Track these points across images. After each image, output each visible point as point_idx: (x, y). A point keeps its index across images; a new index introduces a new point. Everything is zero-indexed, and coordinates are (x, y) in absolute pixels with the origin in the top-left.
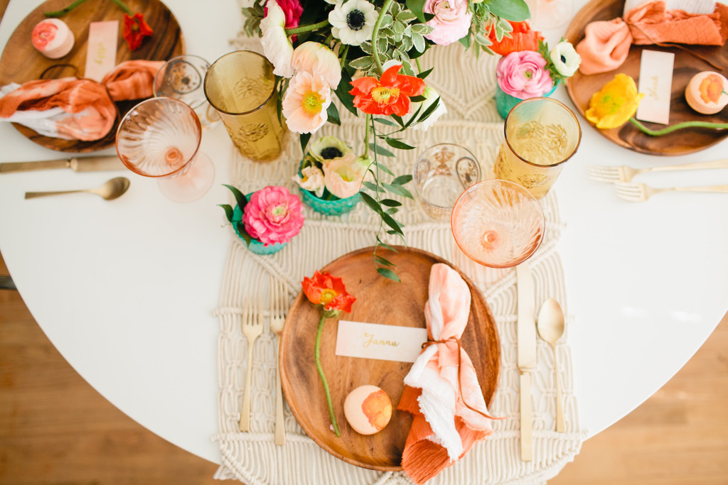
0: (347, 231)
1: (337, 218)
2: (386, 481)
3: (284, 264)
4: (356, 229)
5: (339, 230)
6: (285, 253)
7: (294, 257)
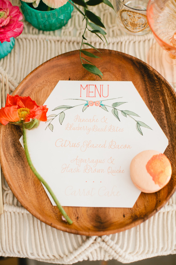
0: (60, 42)
1: (51, 32)
2: (90, 246)
3: (8, 68)
4: (67, 41)
5: (53, 42)
6: (8, 60)
7: (16, 63)
